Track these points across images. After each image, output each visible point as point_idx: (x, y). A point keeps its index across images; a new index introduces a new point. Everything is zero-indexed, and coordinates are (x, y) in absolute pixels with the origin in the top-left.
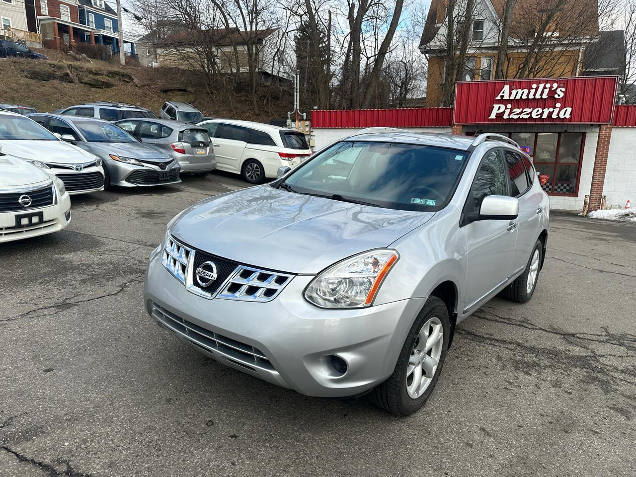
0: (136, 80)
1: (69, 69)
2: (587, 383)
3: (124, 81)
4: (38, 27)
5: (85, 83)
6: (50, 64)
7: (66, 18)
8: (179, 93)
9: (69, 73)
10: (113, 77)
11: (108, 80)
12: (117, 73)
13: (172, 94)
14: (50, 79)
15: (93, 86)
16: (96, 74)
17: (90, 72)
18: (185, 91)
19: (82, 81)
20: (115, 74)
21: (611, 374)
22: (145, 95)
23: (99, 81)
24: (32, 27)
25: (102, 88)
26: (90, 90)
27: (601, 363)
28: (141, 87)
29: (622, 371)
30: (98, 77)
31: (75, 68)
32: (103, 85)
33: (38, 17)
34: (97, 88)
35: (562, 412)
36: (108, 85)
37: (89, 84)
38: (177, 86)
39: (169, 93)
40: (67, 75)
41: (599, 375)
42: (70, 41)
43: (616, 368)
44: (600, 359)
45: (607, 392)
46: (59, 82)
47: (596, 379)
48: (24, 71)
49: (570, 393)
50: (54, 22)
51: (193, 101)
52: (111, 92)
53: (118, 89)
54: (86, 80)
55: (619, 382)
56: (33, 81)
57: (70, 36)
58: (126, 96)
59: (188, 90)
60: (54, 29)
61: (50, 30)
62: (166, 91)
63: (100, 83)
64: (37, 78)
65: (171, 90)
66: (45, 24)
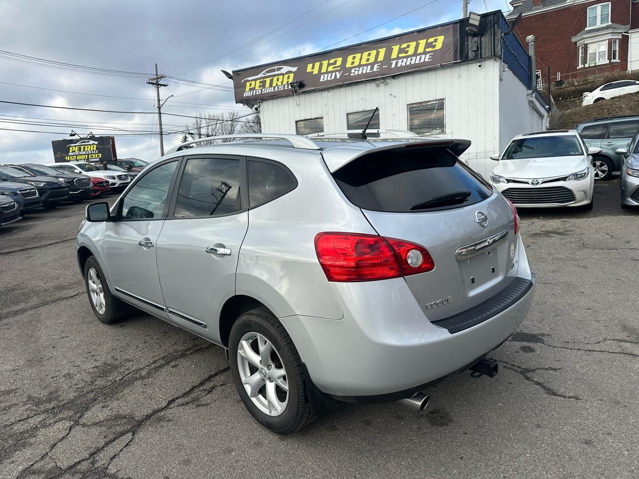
2: (50, 393)
21: (42, 417)
27: (62, 419)
29: (36, 428)
35: (43, 365)
41: (51, 406)
43: (44, 426)
44: (68, 424)
45: (30, 397)
47: (49, 400)
49: (53, 378)
55: (29, 413)
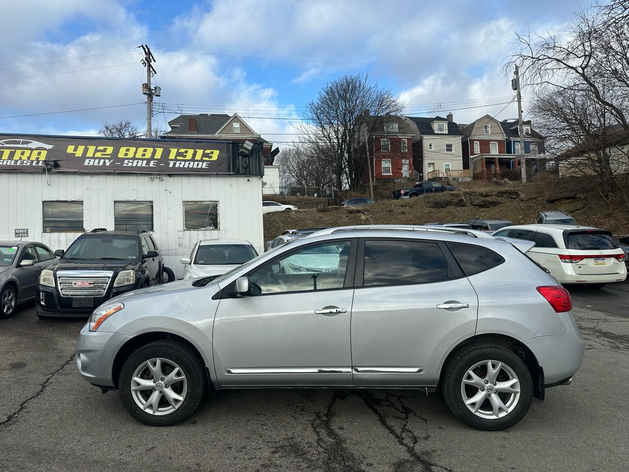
0: (522, 196)
1: (464, 195)
3: (511, 198)
4: (471, 165)
5: (475, 205)
6: (450, 194)
7: (494, 151)
8: (568, 201)
9: (464, 198)
10: (502, 196)
11: (497, 199)
12: (505, 192)
13: (559, 203)
14: (447, 206)
15: (482, 206)
16: (486, 196)
17: (481, 195)
18: (574, 198)
19: (473, 204)
20: (504, 193)
22: (530, 208)
23: (487, 201)
24: (466, 166)
25: (489, 207)
26: (478, 210)
28: (526, 201)
30: (488, 198)
31: (469, 194)
32: (490, 204)
33: (471, 157)
34: (486, 207)
36: (494, 204)
37: (478, 205)
38: (566, 194)
39: (556, 203)
40: (462, 200)
42: (496, 170)
46: (453, 207)
48: (429, 203)
50: (483, 158)
51: (582, 207)
52: (496, 209)
53: (503, 206)
54: (476, 202)
56: (434, 209)
57: (496, 165)
58: (510, 211)
59: (577, 197)
60: (482, 164)
61: (479, 165)
62: (553, 201)
63: (488, 203)
64: (437, 207)
65: (558, 200)
66: (476, 161)
